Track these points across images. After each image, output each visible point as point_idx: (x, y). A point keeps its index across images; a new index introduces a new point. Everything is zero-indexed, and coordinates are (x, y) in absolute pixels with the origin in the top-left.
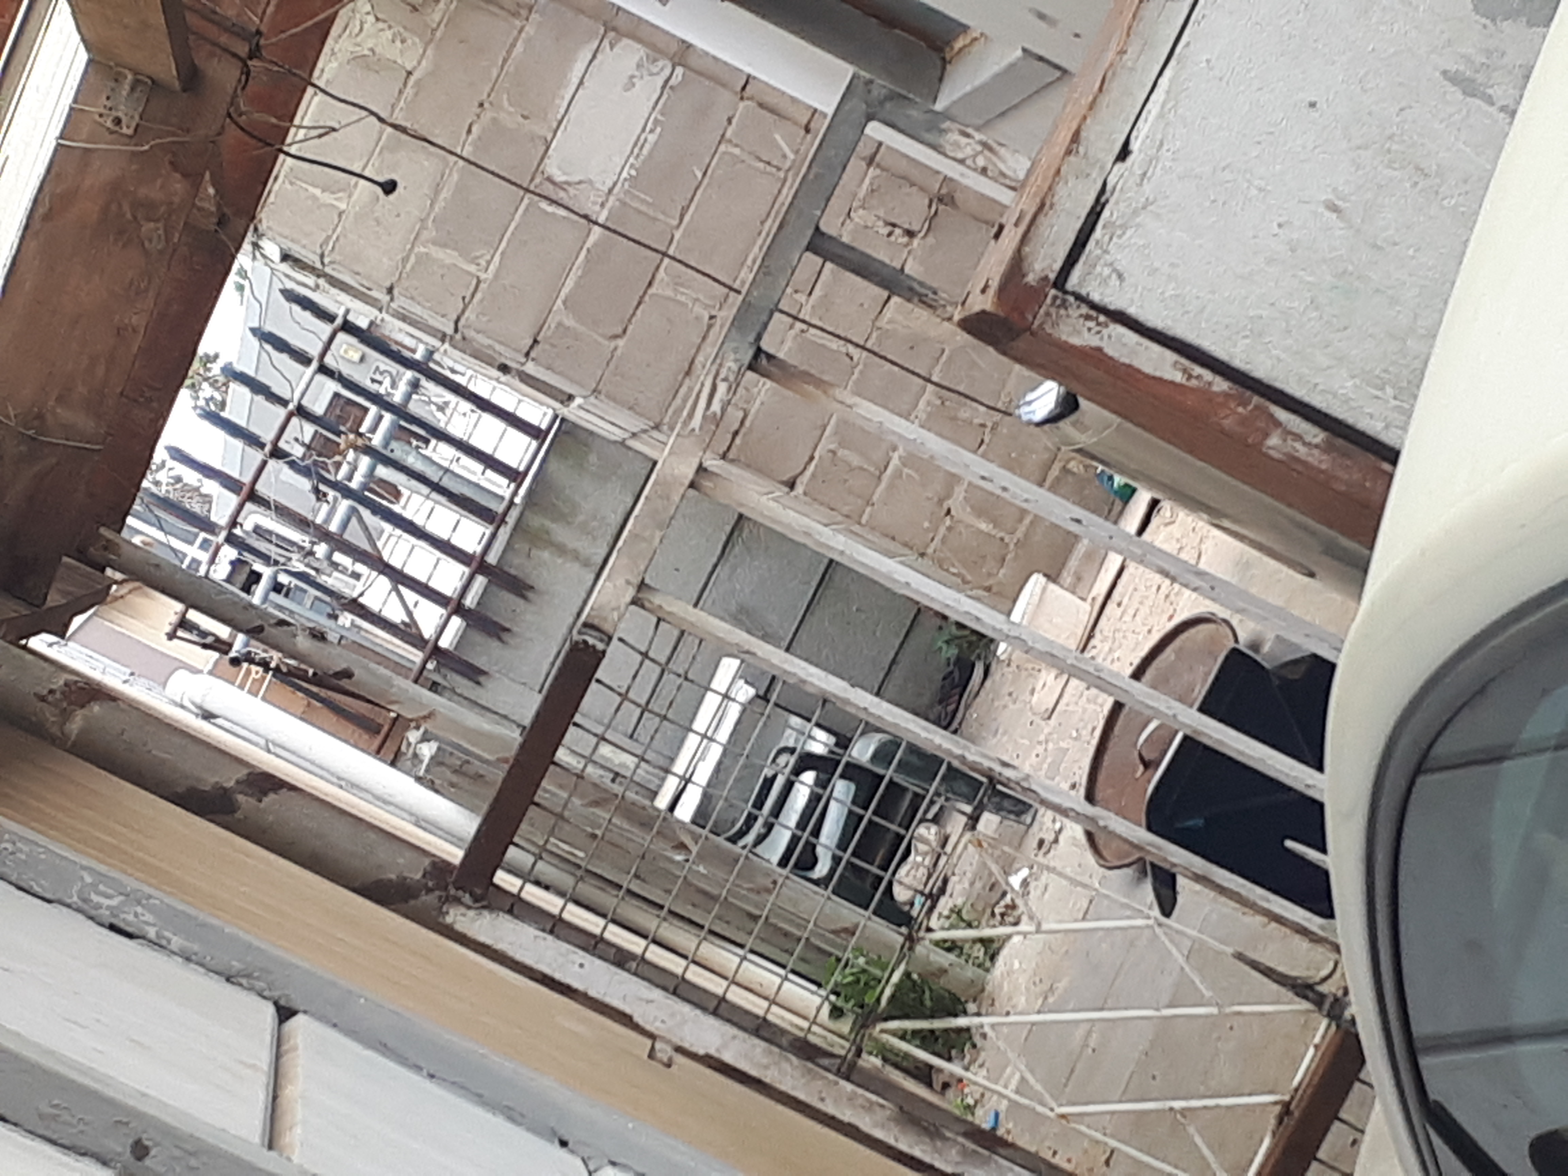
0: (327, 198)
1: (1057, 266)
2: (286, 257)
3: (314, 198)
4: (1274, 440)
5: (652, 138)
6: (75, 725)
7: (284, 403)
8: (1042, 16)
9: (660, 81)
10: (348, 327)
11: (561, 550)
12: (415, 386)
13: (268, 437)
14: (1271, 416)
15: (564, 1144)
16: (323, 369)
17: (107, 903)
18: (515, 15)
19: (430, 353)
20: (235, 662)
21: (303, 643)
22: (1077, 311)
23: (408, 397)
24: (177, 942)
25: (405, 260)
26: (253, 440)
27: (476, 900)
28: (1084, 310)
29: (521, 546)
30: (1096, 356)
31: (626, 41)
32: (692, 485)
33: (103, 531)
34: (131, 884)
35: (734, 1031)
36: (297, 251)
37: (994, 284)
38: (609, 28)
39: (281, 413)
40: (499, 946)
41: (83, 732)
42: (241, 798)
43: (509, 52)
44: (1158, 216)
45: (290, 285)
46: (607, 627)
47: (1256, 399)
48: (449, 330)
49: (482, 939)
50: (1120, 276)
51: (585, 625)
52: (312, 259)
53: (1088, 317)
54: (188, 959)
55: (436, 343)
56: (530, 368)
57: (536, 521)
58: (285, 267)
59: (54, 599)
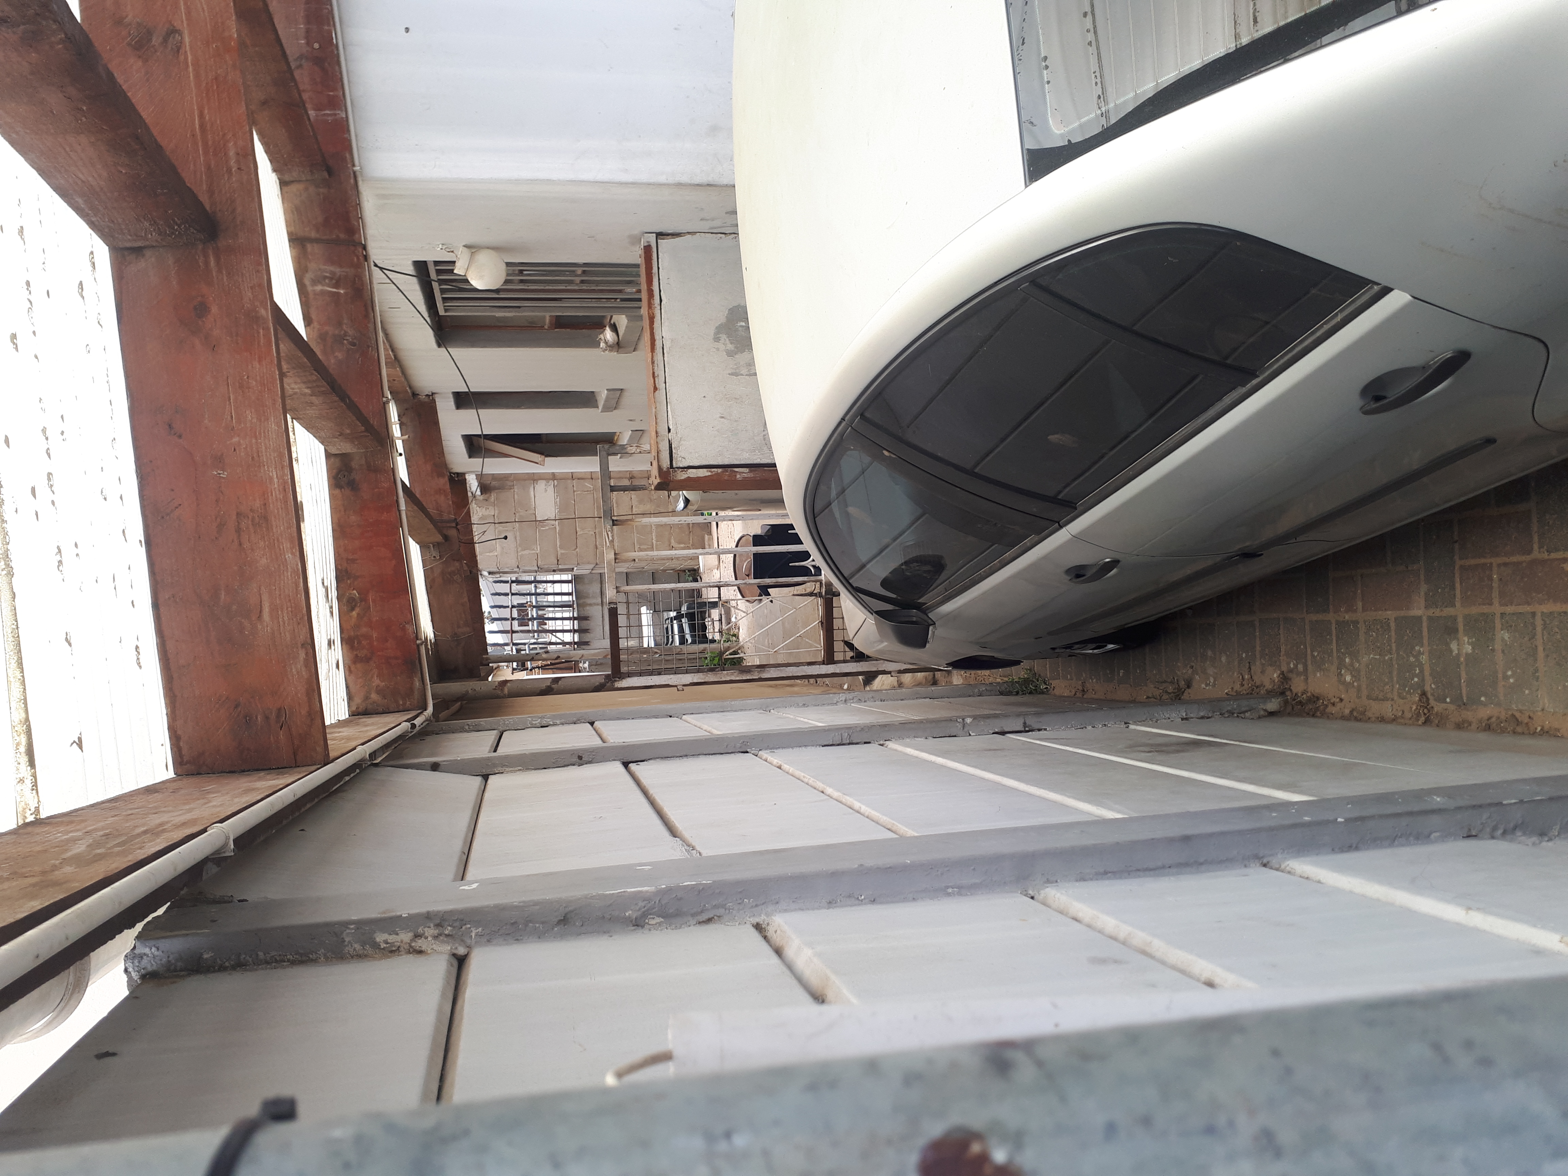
0: (491, 554)
1: (669, 463)
2: (490, 573)
3: (488, 556)
4: (738, 476)
5: (558, 500)
6: (506, 691)
7: (508, 607)
8: (631, 420)
9: (552, 486)
10: (513, 582)
11: (590, 605)
12: (536, 587)
13: (509, 616)
14: (735, 471)
15: (671, 717)
16: (513, 594)
17: (537, 722)
18: (511, 489)
19: (535, 578)
20: (531, 670)
21: (544, 656)
22: (679, 471)
23: (536, 590)
24: (558, 722)
25: (518, 559)
26: (506, 619)
27: (619, 678)
28: (681, 470)
29: (581, 609)
30: (689, 479)
31: (539, 481)
32: (615, 559)
33: (484, 656)
34: (540, 715)
35: (693, 674)
36: (492, 570)
37: (657, 475)
38: (534, 480)
39: (509, 609)
40: (631, 686)
41: (508, 692)
42: (553, 686)
43: (514, 498)
44: (684, 440)
45: (495, 579)
46: (615, 601)
47: (729, 469)
48: (537, 569)
49: (626, 686)
50: (684, 458)
51: (609, 603)
52: (495, 570)
53: (682, 471)
54: (563, 724)
55: (535, 574)
56: (560, 567)
57: (581, 601)
58: (490, 576)
59: (482, 674)
